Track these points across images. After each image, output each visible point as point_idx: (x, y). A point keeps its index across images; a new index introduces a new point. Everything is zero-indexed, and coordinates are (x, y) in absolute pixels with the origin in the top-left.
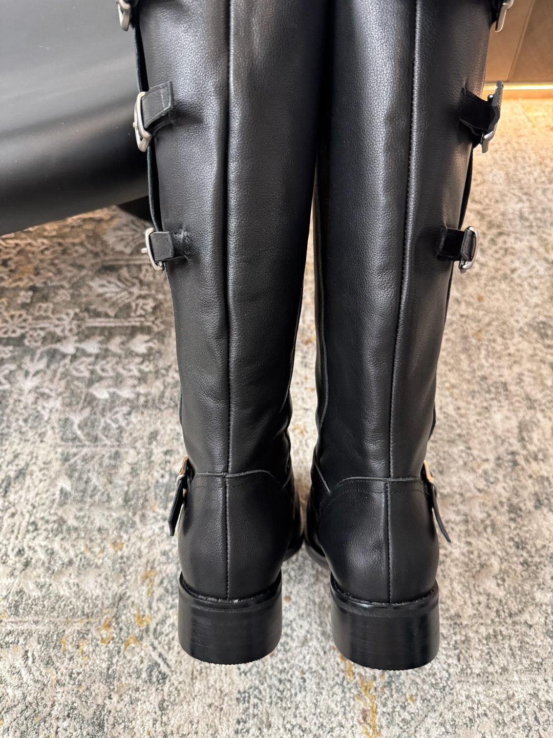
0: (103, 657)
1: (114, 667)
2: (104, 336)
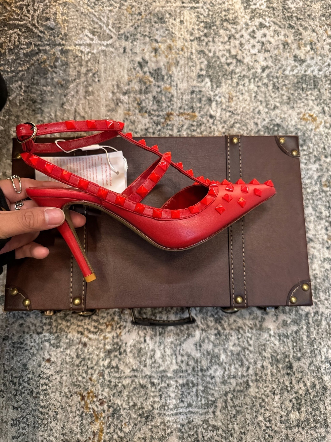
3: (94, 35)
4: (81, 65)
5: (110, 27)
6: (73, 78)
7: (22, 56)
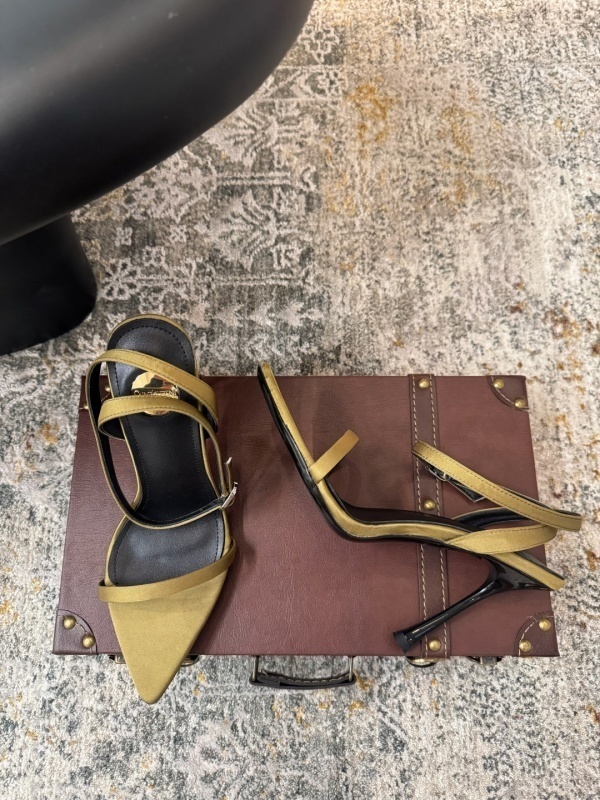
0: (325, 724)
1: (341, 734)
2: (244, 302)
3: (512, 160)
4: (503, 203)
5: (534, 148)
6: (494, 220)
7: (411, 190)
